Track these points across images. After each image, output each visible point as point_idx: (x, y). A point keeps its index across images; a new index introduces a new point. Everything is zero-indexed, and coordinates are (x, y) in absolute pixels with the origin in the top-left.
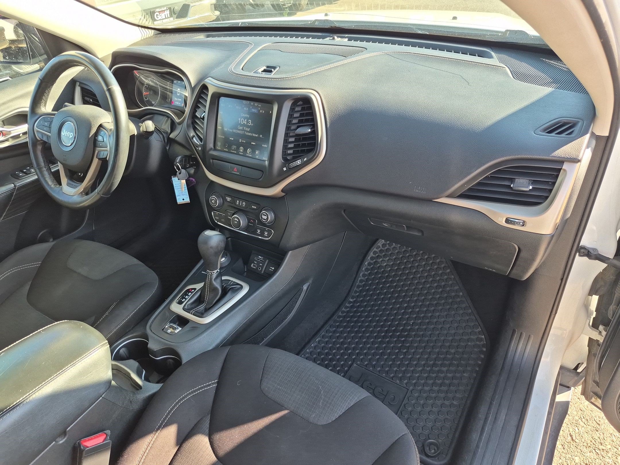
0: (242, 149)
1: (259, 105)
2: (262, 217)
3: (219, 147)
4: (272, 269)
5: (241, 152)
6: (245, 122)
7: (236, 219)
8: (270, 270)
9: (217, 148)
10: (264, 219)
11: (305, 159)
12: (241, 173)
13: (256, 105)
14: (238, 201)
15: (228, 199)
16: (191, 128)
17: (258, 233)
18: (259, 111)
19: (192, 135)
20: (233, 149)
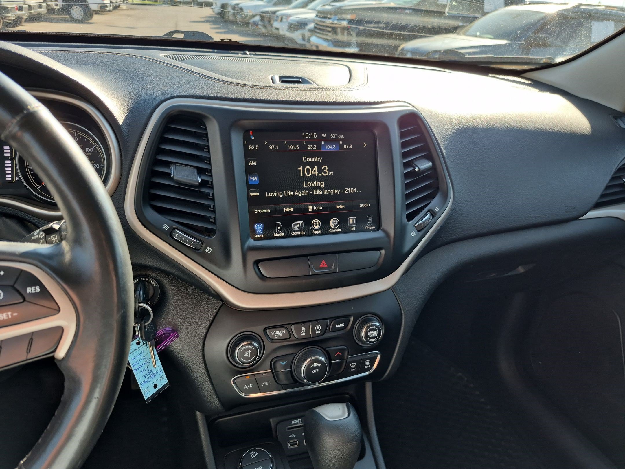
0: (316, 223)
1: (340, 137)
2: (366, 336)
3: (259, 234)
5: (316, 230)
6: (315, 171)
7: (315, 365)
9: (256, 236)
10: (373, 338)
11: (437, 209)
12: (336, 266)
13: (332, 136)
14: (303, 329)
15: (278, 334)
16: (151, 214)
17: (351, 370)
18: (341, 146)
19: (166, 227)
20: (296, 227)
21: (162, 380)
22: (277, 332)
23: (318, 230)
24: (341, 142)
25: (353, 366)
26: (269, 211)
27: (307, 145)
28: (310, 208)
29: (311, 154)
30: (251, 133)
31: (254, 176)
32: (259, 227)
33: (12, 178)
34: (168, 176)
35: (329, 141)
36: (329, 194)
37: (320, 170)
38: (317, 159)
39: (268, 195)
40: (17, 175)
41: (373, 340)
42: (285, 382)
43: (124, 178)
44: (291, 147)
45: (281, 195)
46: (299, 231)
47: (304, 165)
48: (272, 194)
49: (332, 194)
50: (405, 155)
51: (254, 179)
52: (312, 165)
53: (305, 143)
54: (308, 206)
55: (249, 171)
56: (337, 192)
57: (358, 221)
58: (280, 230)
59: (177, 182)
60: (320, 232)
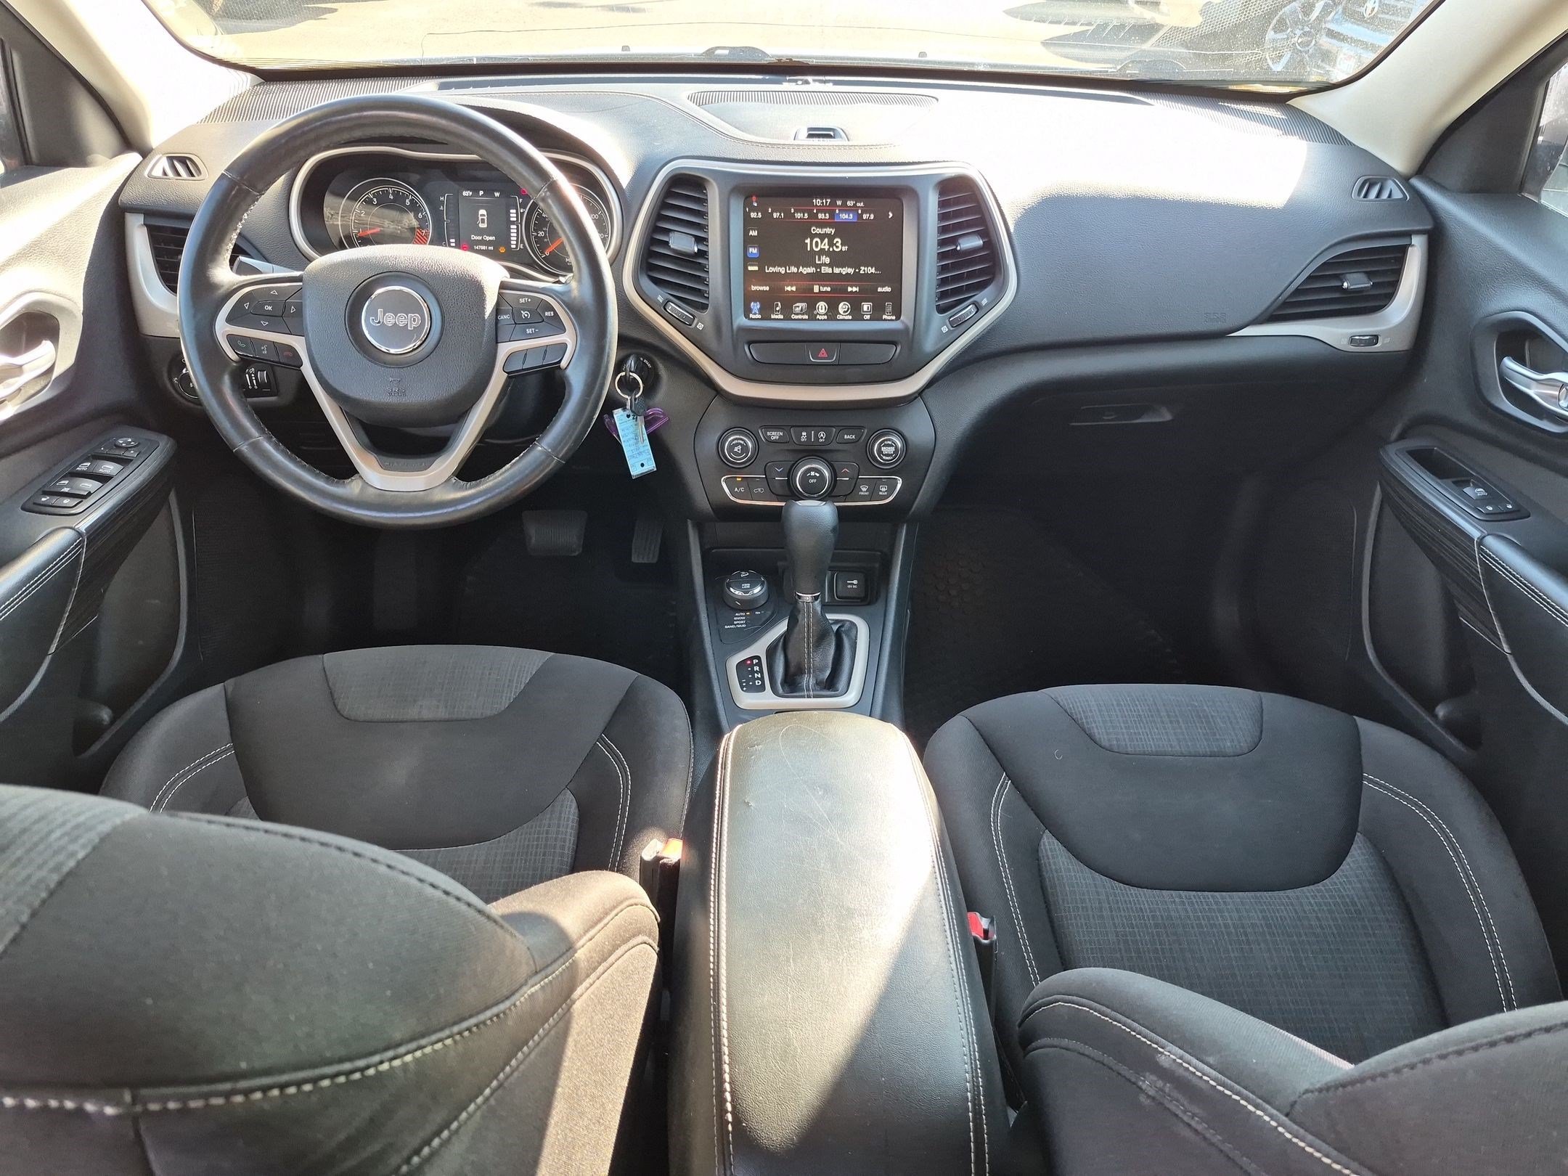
0: (822, 307)
1: (858, 205)
2: (880, 452)
3: (755, 314)
4: (853, 584)
5: (821, 314)
6: (825, 245)
7: (813, 473)
8: (849, 586)
9: (751, 316)
10: (887, 455)
11: (984, 302)
12: (839, 358)
13: (850, 203)
14: (804, 434)
15: (775, 435)
16: (647, 284)
17: (862, 493)
18: (860, 216)
19: (660, 299)
20: (798, 310)
21: (651, 465)
22: (773, 433)
23: (824, 315)
24: (860, 212)
25: (864, 489)
26: (767, 288)
27: (817, 213)
28: (816, 289)
29: (822, 224)
30: (754, 198)
31: (754, 247)
32: (755, 306)
33: (517, 245)
34: (666, 244)
35: (844, 209)
36: (841, 274)
37: (831, 244)
38: (828, 230)
39: (768, 269)
40: (522, 242)
41: (887, 458)
42: (780, 492)
43: (624, 245)
44: (799, 215)
45: (782, 270)
46: (801, 314)
47: (813, 236)
48: (772, 270)
49: (844, 273)
50: (943, 230)
51: (753, 251)
52: (822, 237)
53: (815, 211)
54: (813, 285)
55: (748, 241)
56: (851, 271)
57: (874, 308)
58: (778, 311)
59: (674, 250)
60: (826, 317)
